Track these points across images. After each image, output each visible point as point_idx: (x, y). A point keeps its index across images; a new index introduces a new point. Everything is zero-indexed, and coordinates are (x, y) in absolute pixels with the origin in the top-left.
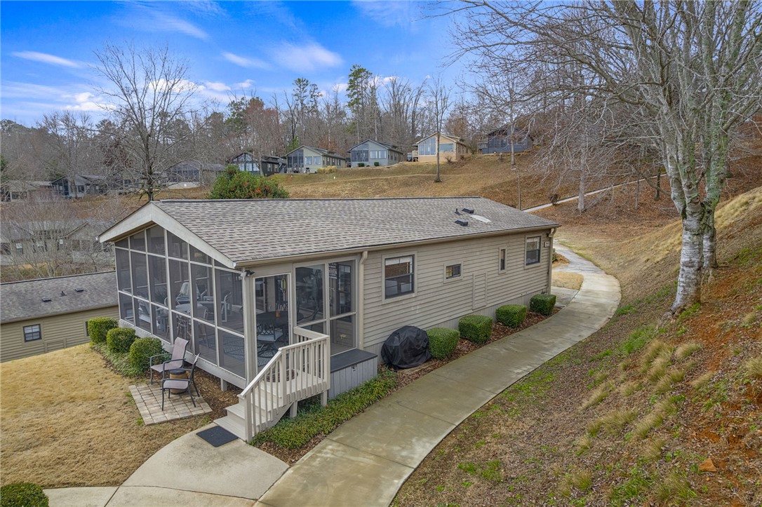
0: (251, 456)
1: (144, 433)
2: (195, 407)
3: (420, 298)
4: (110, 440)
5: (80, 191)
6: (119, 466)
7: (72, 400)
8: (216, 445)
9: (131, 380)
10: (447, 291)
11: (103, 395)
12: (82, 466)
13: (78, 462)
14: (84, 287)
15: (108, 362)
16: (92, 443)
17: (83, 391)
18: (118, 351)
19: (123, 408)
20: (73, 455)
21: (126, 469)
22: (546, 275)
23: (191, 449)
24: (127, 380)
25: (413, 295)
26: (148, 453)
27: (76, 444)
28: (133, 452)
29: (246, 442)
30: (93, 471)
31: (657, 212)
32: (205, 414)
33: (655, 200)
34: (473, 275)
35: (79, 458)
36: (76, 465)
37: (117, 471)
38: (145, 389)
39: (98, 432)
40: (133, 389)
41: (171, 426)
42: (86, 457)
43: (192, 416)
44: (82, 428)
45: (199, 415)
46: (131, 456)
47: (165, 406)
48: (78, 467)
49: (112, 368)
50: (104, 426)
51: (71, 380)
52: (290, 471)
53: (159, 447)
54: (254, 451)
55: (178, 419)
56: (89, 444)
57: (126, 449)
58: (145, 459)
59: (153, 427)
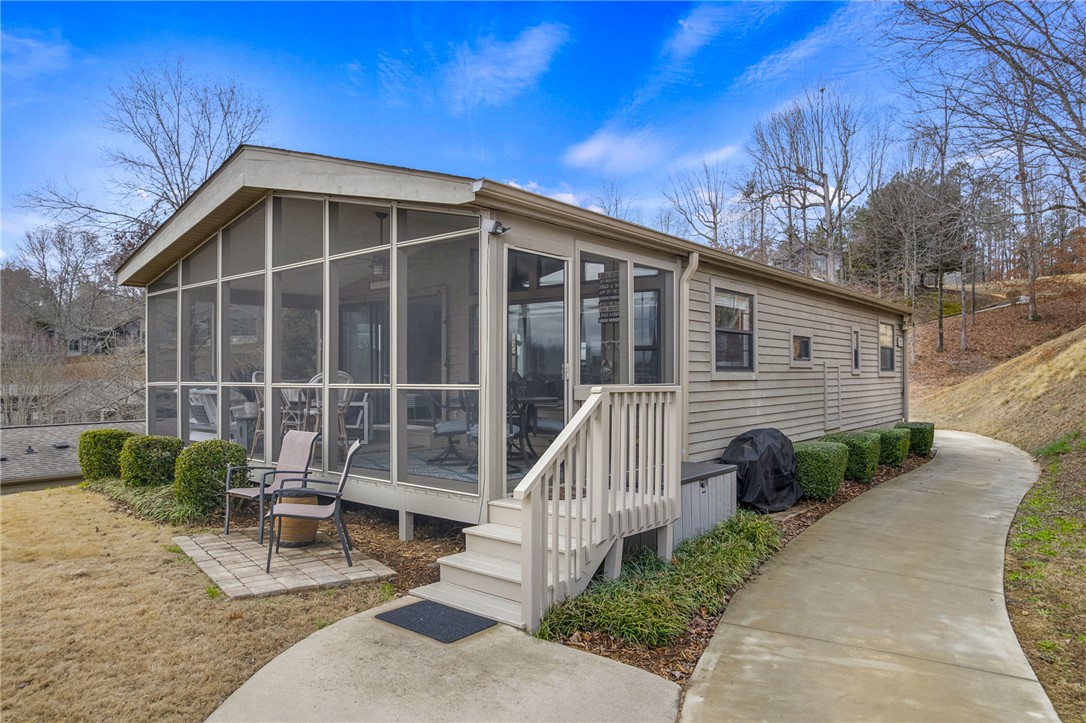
0: (557, 662)
1: (228, 614)
2: (350, 565)
3: (760, 385)
4: (132, 630)
5: (71, 349)
6: (165, 690)
7: (30, 558)
8: (447, 638)
9: (175, 529)
10: (794, 384)
11: (108, 551)
12: (43, 692)
13: (29, 682)
14: (70, 442)
15: (121, 503)
16: (78, 636)
17: (59, 545)
18: (144, 482)
19: (161, 569)
20: (15, 665)
21: (189, 699)
22: (900, 396)
23: (376, 649)
24: (168, 528)
25: (753, 376)
26: (253, 659)
27: (27, 638)
28: (207, 656)
29: (524, 630)
30: (77, 706)
31: (945, 368)
32: (379, 580)
33: (938, 351)
34: (823, 365)
35: (31, 671)
36: (20, 692)
37: (159, 705)
38: (213, 540)
39: (97, 613)
40: (183, 542)
41: (298, 603)
42: (60, 667)
43: (348, 583)
44: (49, 606)
45: (364, 582)
46: (202, 666)
47: (272, 565)
48: (25, 695)
49: (129, 511)
50: (113, 601)
51: (32, 529)
52: (693, 699)
53: (279, 646)
54: (555, 650)
55: (313, 589)
56: (69, 638)
57: (184, 651)
58: (245, 673)
59: (252, 603)
